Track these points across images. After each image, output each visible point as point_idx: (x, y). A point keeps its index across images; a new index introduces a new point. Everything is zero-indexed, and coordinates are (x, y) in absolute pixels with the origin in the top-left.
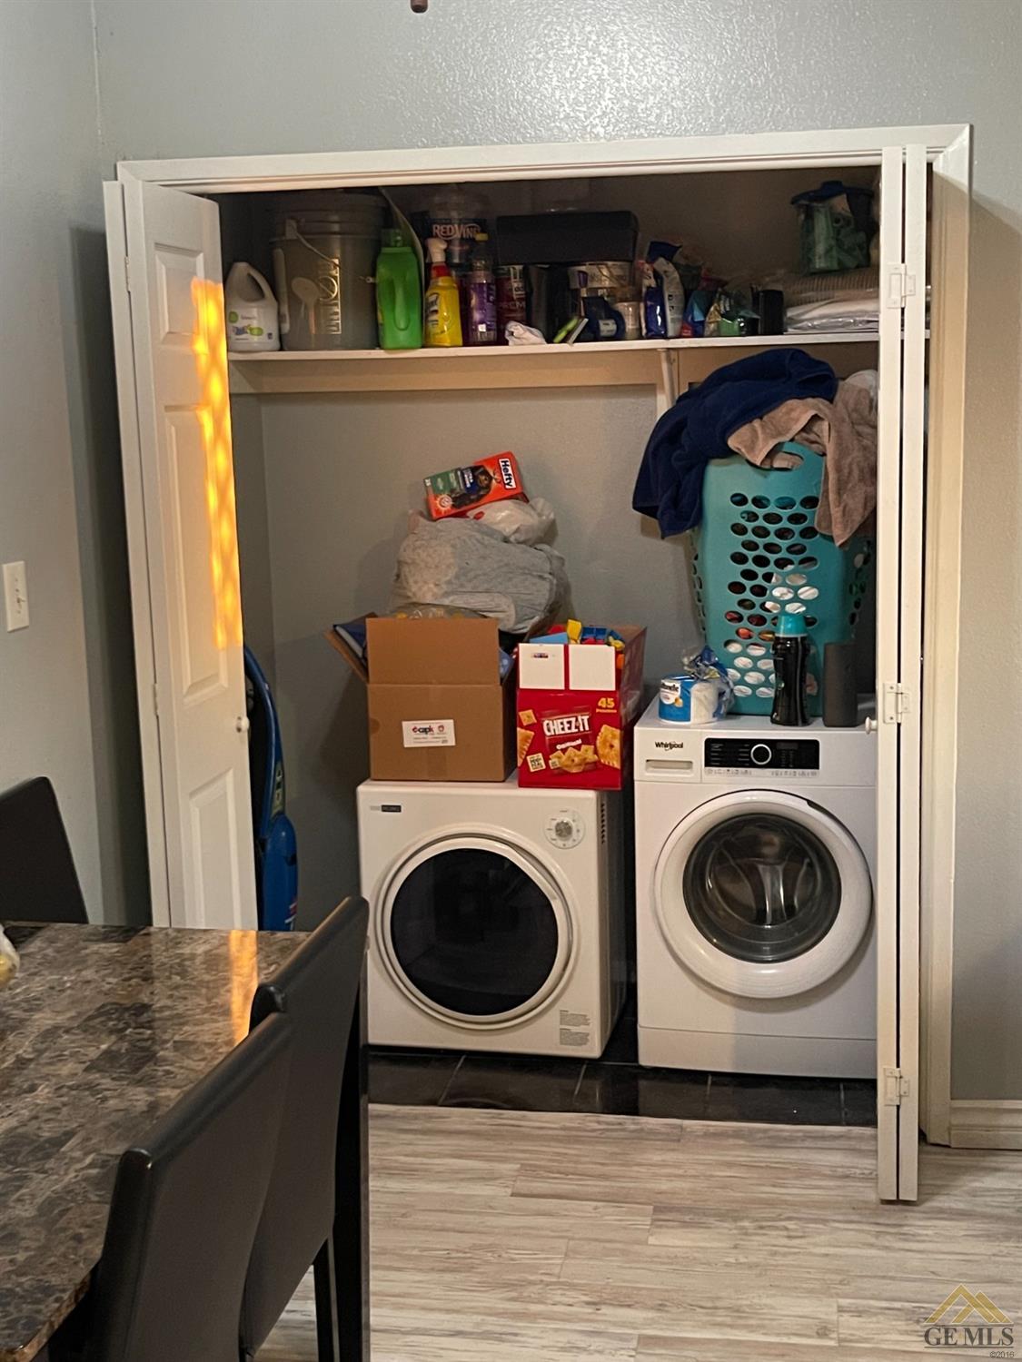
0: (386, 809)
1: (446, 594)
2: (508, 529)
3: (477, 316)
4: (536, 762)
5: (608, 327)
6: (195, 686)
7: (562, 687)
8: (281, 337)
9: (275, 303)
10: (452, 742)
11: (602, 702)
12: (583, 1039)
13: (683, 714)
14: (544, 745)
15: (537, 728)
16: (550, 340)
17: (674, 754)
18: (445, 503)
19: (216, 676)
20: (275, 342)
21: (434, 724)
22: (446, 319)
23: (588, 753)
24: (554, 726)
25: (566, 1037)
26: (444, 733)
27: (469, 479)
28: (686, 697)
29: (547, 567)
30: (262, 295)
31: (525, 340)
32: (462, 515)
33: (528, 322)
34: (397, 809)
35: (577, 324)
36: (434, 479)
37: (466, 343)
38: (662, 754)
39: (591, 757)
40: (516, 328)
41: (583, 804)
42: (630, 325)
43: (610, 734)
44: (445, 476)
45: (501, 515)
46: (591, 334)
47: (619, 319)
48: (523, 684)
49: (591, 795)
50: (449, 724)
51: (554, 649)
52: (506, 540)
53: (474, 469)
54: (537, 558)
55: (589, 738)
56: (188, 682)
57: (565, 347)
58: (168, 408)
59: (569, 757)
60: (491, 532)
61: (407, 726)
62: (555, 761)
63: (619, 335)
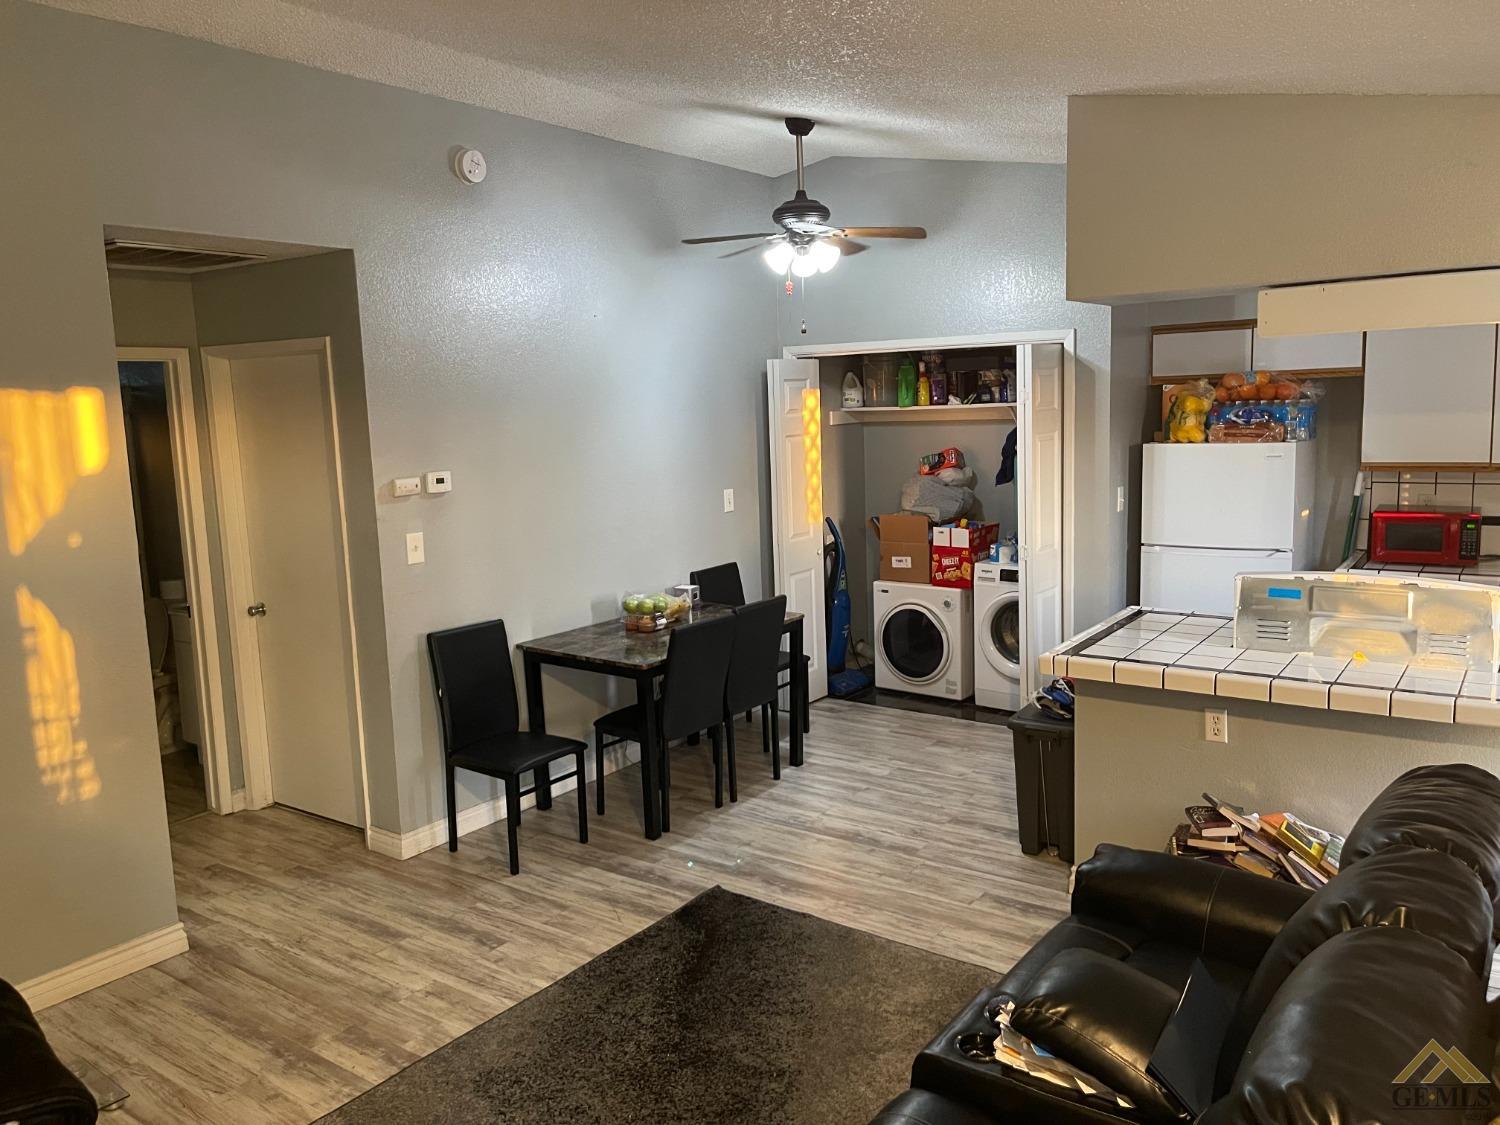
0: (883, 591)
1: (914, 506)
2: (948, 480)
3: (934, 393)
4: (939, 576)
5: (986, 397)
6: (795, 536)
7: (948, 545)
8: (864, 401)
9: (861, 389)
10: (910, 566)
11: (964, 553)
12: (954, 692)
13: (997, 559)
14: (942, 569)
15: (940, 562)
16: (962, 403)
17: (989, 575)
18: (926, 469)
19: (808, 533)
20: (861, 403)
21: (904, 558)
22: (923, 395)
23: (958, 572)
24: (946, 562)
25: (948, 691)
26: (906, 563)
27: (937, 458)
28: (997, 552)
29: (961, 496)
30: (856, 386)
31: (954, 403)
32: (933, 473)
33: (956, 395)
34: (887, 591)
35: (972, 397)
36: (923, 459)
37: (931, 404)
38: (984, 575)
39: (959, 574)
40: (951, 398)
41: (955, 594)
42: (997, 396)
43: (966, 565)
44: (928, 457)
45: (947, 474)
46: (978, 400)
47: (992, 394)
48: (934, 544)
49: (958, 590)
50: (909, 559)
51: (946, 530)
52: (946, 485)
53: (939, 454)
54: (959, 493)
55: (958, 567)
56: (791, 534)
57: (968, 406)
58: (787, 436)
59: (951, 574)
60: (940, 482)
61: (894, 559)
62: (946, 576)
63: (992, 401)
